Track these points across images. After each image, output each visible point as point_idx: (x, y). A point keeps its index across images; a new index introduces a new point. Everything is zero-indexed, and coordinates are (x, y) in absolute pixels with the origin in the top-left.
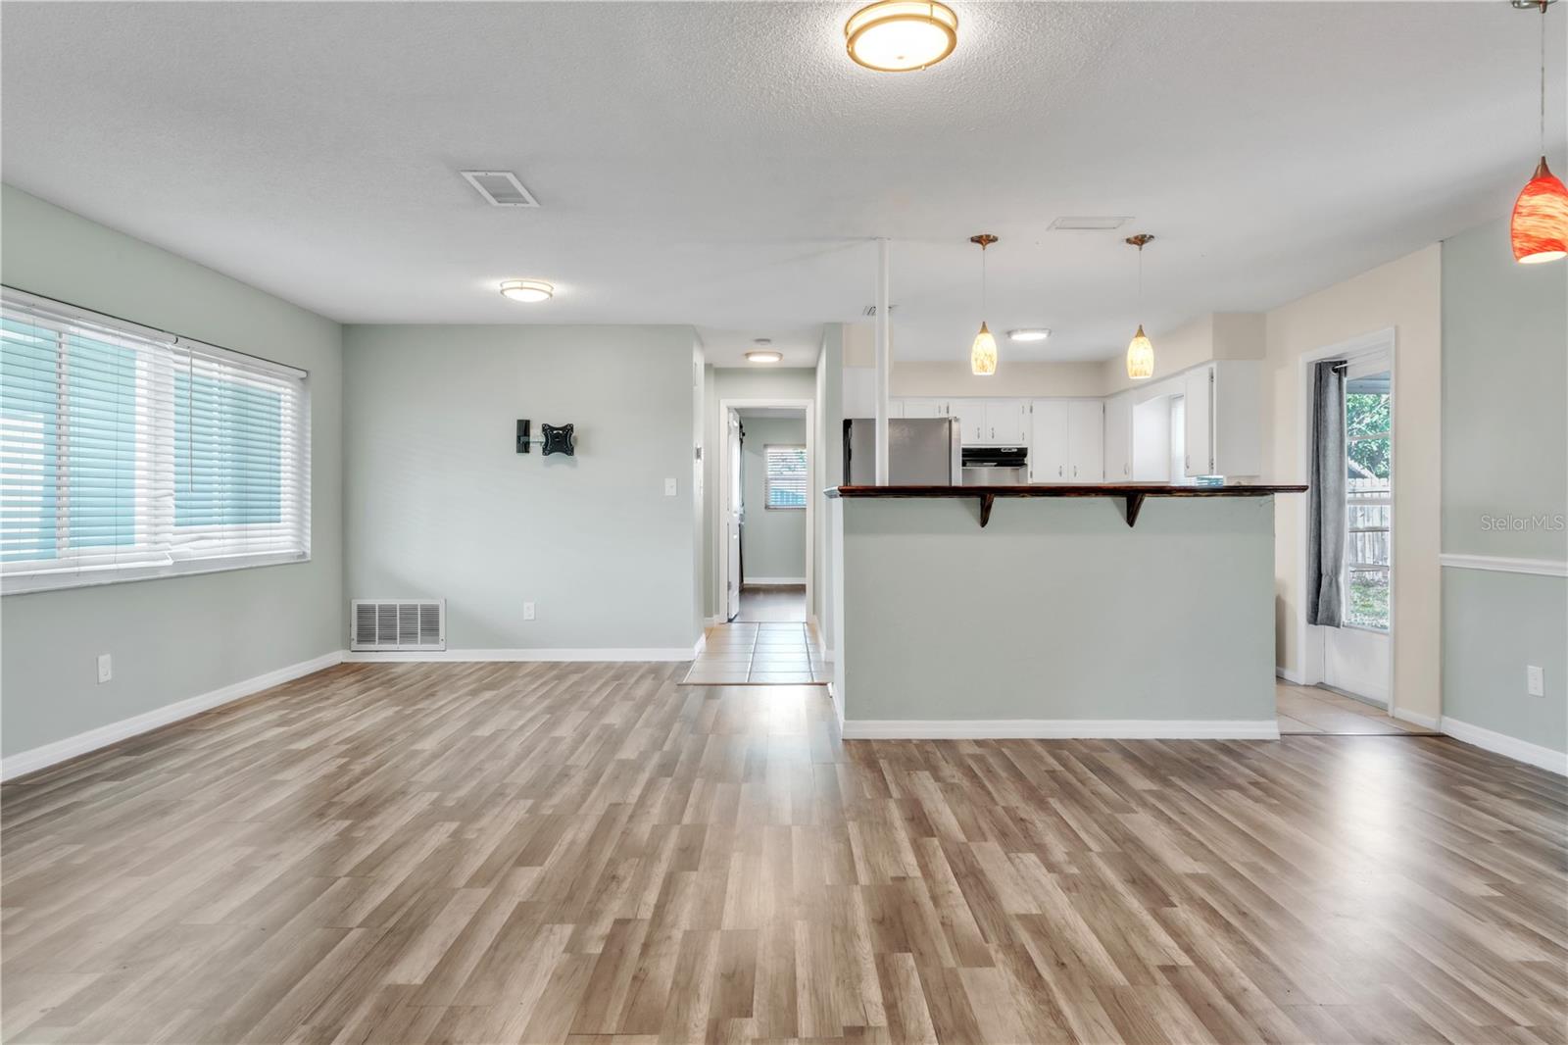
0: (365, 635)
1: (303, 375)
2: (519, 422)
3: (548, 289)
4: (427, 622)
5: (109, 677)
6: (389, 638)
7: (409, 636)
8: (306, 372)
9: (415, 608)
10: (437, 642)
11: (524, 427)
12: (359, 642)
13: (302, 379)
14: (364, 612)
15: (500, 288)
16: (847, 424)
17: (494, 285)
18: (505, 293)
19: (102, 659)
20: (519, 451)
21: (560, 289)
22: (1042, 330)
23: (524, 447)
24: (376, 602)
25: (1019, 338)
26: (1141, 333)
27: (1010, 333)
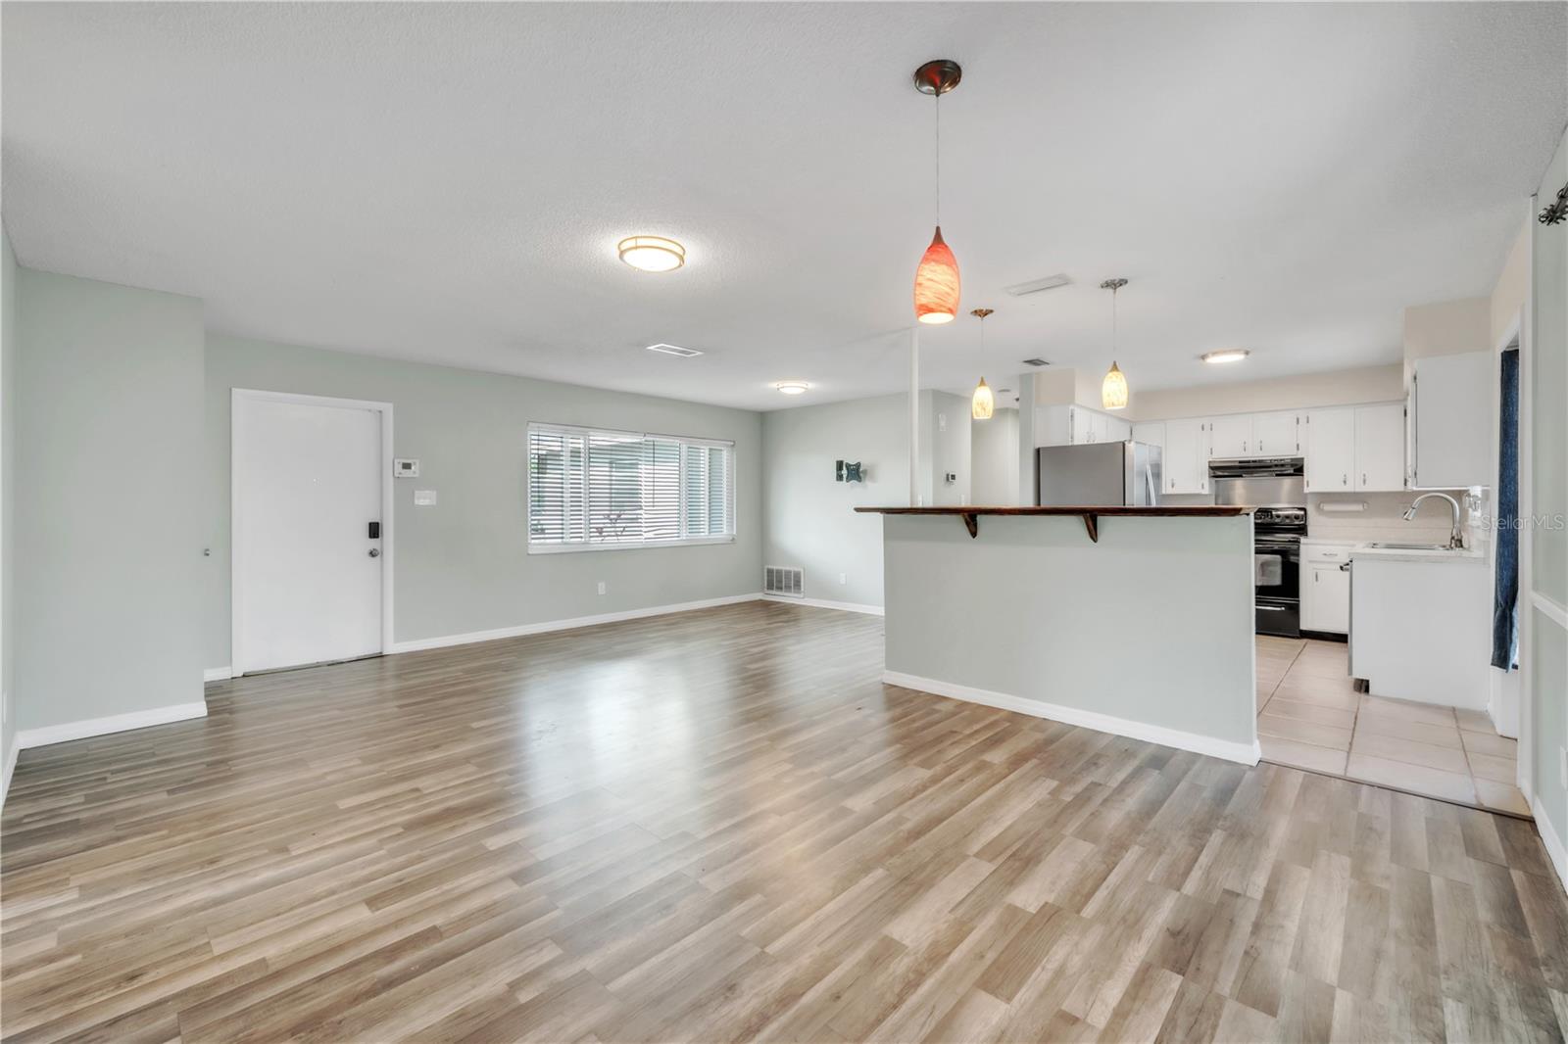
0: (770, 586)
1: (734, 442)
2: (838, 462)
3: (805, 386)
4: (793, 581)
5: (604, 593)
6: (780, 588)
7: (788, 588)
9: (790, 572)
10: (800, 593)
11: (840, 465)
12: (768, 589)
13: (733, 446)
14: (770, 572)
15: (778, 387)
16: (1038, 451)
17: (774, 385)
18: (780, 390)
19: (600, 585)
20: (837, 480)
21: (811, 386)
22: (1237, 351)
23: (840, 477)
24: (775, 568)
25: (1212, 360)
26: (1115, 368)
27: (1203, 357)
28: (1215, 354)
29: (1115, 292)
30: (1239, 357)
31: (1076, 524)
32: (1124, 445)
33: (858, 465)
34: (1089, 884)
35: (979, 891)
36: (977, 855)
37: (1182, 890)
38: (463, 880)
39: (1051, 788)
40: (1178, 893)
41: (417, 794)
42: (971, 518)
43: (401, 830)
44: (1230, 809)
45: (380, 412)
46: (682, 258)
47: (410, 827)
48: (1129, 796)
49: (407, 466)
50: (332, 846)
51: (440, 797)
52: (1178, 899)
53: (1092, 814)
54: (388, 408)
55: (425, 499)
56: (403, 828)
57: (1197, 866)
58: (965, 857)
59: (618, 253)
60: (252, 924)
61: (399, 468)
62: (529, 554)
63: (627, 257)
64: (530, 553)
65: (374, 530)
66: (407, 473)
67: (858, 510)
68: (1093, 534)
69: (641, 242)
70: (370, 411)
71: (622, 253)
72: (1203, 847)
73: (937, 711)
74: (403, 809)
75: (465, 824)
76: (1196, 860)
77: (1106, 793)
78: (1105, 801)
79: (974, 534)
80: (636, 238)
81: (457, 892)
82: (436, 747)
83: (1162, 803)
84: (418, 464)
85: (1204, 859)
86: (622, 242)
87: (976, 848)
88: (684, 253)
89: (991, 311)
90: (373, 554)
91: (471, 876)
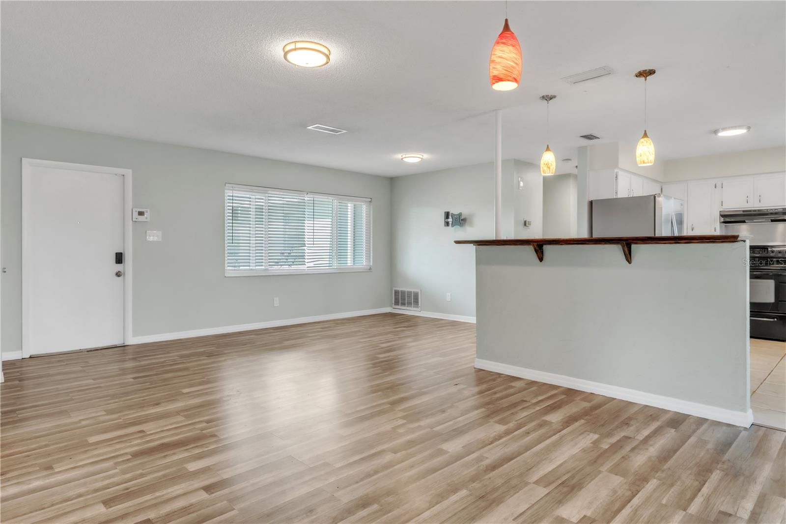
0: (397, 303)
1: (370, 200)
2: (445, 212)
3: (421, 157)
4: (411, 299)
5: (278, 305)
6: (403, 304)
7: (409, 304)
8: (371, 199)
9: (411, 292)
10: (418, 308)
11: (447, 215)
12: (395, 304)
13: (370, 201)
14: (396, 292)
15: (401, 157)
16: (591, 203)
17: (399, 156)
18: (403, 159)
19: (275, 299)
20: (445, 226)
21: (426, 156)
22: (741, 127)
23: (447, 224)
24: (400, 289)
25: (722, 134)
26: (645, 135)
27: (716, 132)
28: (724, 129)
29: (646, 80)
30: (741, 132)
31: (616, 251)
32: (655, 197)
33: (460, 215)
34: (618, 505)
35: (536, 507)
36: (536, 483)
37: (687, 511)
38: (170, 490)
39: (594, 439)
40: (685, 512)
41: (141, 435)
42: (539, 246)
43: (130, 457)
44: (726, 457)
45: (123, 175)
46: (328, 57)
47: (136, 455)
48: (651, 446)
49: (141, 214)
50: (83, 466)
51: (157, 436)
52: (684, 517)
53: (623, 457)
54: (129, 173)
55: (153, 236)
56: (131, 456)
57: (700, 494)
58: (527, 484)
59: (283, 54)
60: (25, 514)
61: (136, 214)
62: (225, 277)
63: (289, 56)
64: (226, 275)
65: (119, 258)
66: (141, 218)
67: (457, 242)
68: (628, 257)
69: (299, 45)
70: (116, 175)
71: (286, 54)
72: (705, 482)
73: (512, 387)
74: (132, 443)
75: (174, 454)
76: (699, 490)
77: (634, 444)
78: (633, 449)
79: (541, 259)
80: (295, 42)
81: (165, 498)
82: (157, 404)
83: (675, 451)
84: (149, 210)
85: (705, 490)
86: (285, 46)
87: (535, 478)
88: (330, 54)
89: (555, 97)
90: (118, 274)
91: (176, 488)
